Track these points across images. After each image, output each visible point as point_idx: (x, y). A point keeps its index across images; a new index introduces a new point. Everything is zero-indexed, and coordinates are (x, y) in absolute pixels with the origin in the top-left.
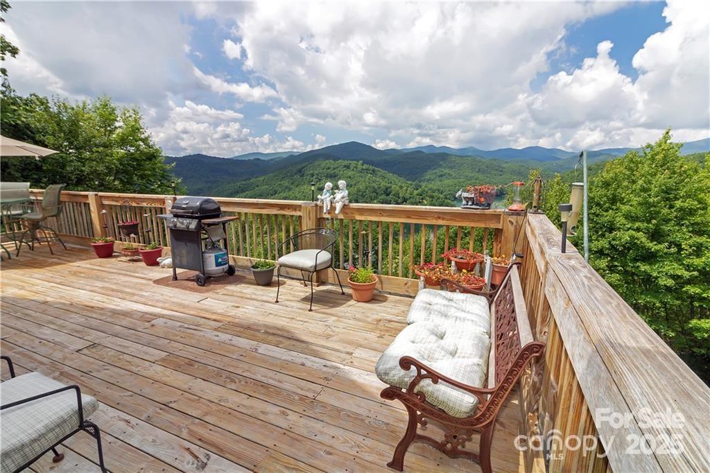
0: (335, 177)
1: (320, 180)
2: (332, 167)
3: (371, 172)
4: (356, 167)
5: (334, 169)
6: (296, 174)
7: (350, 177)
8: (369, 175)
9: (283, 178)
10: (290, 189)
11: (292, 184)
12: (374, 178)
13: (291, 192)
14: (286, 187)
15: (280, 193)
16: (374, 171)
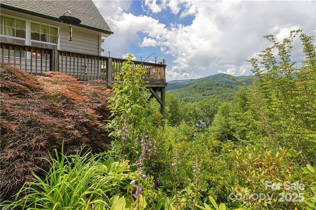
0: (211, 89)
1: (204, 91)
2: (210, 85)
3: (230, 87)
4: (222, 85)
5: (211, 86)
6: (193, 88)
7: (219, 90)
8: (229, 89)
9: (187, 90)
10: (190, 95)
11: (191, 93)
12: (232, 90)
13: (190, 96)
14: (188, 94)
15: (185, 96)
16: (232, 87)
